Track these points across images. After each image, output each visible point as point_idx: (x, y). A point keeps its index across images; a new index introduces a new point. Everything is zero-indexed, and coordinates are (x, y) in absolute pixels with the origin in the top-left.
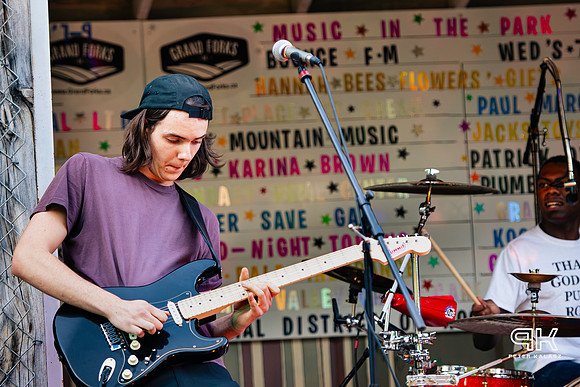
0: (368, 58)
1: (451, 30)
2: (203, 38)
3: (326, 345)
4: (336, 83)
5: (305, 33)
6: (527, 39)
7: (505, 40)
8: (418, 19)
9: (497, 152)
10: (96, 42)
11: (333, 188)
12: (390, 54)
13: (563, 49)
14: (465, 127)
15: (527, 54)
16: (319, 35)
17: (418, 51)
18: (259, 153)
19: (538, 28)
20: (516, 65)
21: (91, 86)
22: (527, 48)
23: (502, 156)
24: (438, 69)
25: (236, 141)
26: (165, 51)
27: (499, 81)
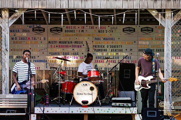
1: (92, 28)
2: (56, 27)
3: (71, 71)
4: (75, 35)
5: (71, 28)
6: (102, 30)
7: (99, 30)
8: (87, 26)
9: (97, 45)
10: (41, 28)
11: (73, 49)
12: (83, 31)
13: (107, 31)
14: (93, 42)
15: (102, 32)
16: (73, 28)
17: (87, 31)
18: (63, 44)
19: (104, 28)
20: (101, 33)
21: (40, 34)
22: (102, 31)
24: (89, 33)
25: (60, 42)
26: (51, 29)
27: (98, 35)
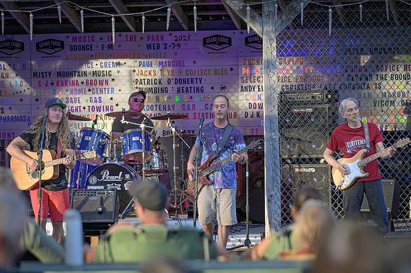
0: (103, 48)
1: (131, 39)
2: (50, 40)
4: (92, 56)
5: (83, 39)
6: (156, 42)
7: (149, 43)
8: (120, 35)
9: (144, 80)
10: (15, 41)
11: (90, 90)
12: (111, 47)
13: (168, 46)
14: (134, 71)
15: (156, 48)
16: (87, 40)
17: (119, 46)
18: (66, 78)
19: (160, 39)
20: (152, 51)
21: (13, 56)
22: (156, 45)
23: (146, 81)
24: (126, 52)
25: (59, 74)
26: (37, 44)
27: (146, 56)
